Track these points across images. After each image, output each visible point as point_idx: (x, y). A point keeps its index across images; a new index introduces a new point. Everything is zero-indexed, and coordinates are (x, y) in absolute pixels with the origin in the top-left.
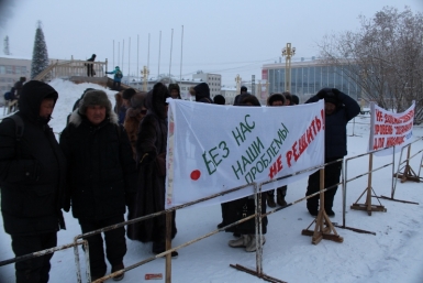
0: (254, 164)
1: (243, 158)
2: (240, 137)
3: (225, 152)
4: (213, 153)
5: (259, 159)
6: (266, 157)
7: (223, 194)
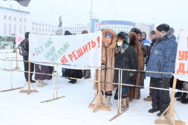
0: (53, 56)
1: (48, 53)
2: (47, 46)
3: (42, 50)
4: (39, 49)
5: (54, 54)
6: (57, 54)
7: (43, 63)
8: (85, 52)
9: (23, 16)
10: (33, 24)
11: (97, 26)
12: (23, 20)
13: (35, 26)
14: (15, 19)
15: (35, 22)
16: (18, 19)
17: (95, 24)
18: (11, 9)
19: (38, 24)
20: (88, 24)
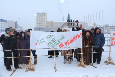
2: (48, 38)
3: (44, 41)
4: (41, 41)
5: (54, 43)
6: (57, 43)
8: (74, 40)
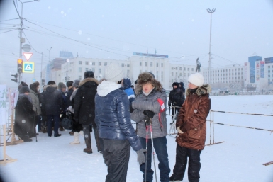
9: (160, 61)
10: (172, 68)
11: (258, 66)
12: (160, 65)
13: (175, 71)
14: (152, 65)
15: (175, 67)
16: (155, 65)
17: (256, 62)
18: (147, 55)
19: (178, 69)
20: (246, 64)
